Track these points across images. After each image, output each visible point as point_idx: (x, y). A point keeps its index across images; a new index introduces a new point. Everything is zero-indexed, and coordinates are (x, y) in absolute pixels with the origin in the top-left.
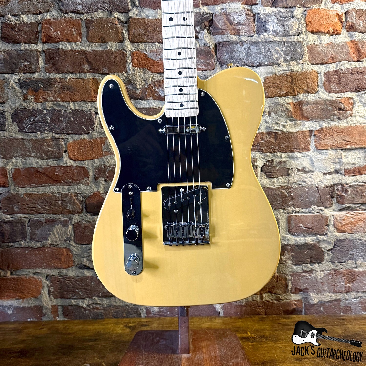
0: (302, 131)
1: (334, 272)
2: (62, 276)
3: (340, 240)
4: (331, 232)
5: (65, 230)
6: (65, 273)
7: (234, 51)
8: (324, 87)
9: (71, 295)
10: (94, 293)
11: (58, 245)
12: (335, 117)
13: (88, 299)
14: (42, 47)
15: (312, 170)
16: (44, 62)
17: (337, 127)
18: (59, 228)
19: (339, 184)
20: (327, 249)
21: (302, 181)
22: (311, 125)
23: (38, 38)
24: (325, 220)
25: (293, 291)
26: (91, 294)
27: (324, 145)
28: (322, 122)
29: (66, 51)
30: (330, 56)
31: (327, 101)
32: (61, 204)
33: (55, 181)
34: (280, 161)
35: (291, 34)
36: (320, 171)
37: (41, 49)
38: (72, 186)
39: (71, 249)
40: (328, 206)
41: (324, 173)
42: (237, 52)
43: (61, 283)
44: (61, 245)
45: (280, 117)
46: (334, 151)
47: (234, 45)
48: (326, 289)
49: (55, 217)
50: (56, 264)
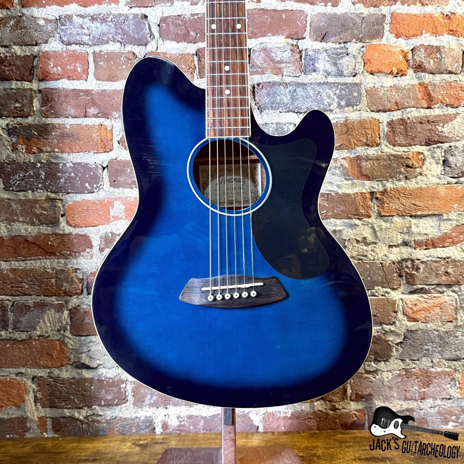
0: (361, 193)
1: (404, 373)
2: (53, 378)
3: (412, 331)
4: (400, 321)
5: (59, 317)
6: (57, 374)
7: (277, 94)
8: (388, 139)
9: (64, 404)
10: (94, 401)
11: (49, 336)
12: (401, 176)
13: (86, 408)
14: (38, 86)
15: (374, 241)
16: (40, 104)
17: (404, 188)
18: (51, 314)
19: (408, 259)
20: (396, 342)
21: (362, 256)
22: (372, 185)
23: (33, 74)
24: (391, 305)
25: (354, 397)
26: (90, 402)
27: (389, 210)
28: (385, 182)
29: (68, 91)
30: (394, 102)
31: (392, 156)
32: (54, 283)
33: (48, 253)
34: (335, 230)
35: (345, 75)
36: (385, 243)
37: (37, 89)
38: (70, 260)
39: (66, 342)
40: (395, 287)
41: (390, 245)
42: (280, 94)
43: (52, 386)
44: (54, 337)
45: (333, 174)
46: (401, 218)
47: (277, 87)
48: (395, 395)
49: (47, 300)
50: (46, 362)
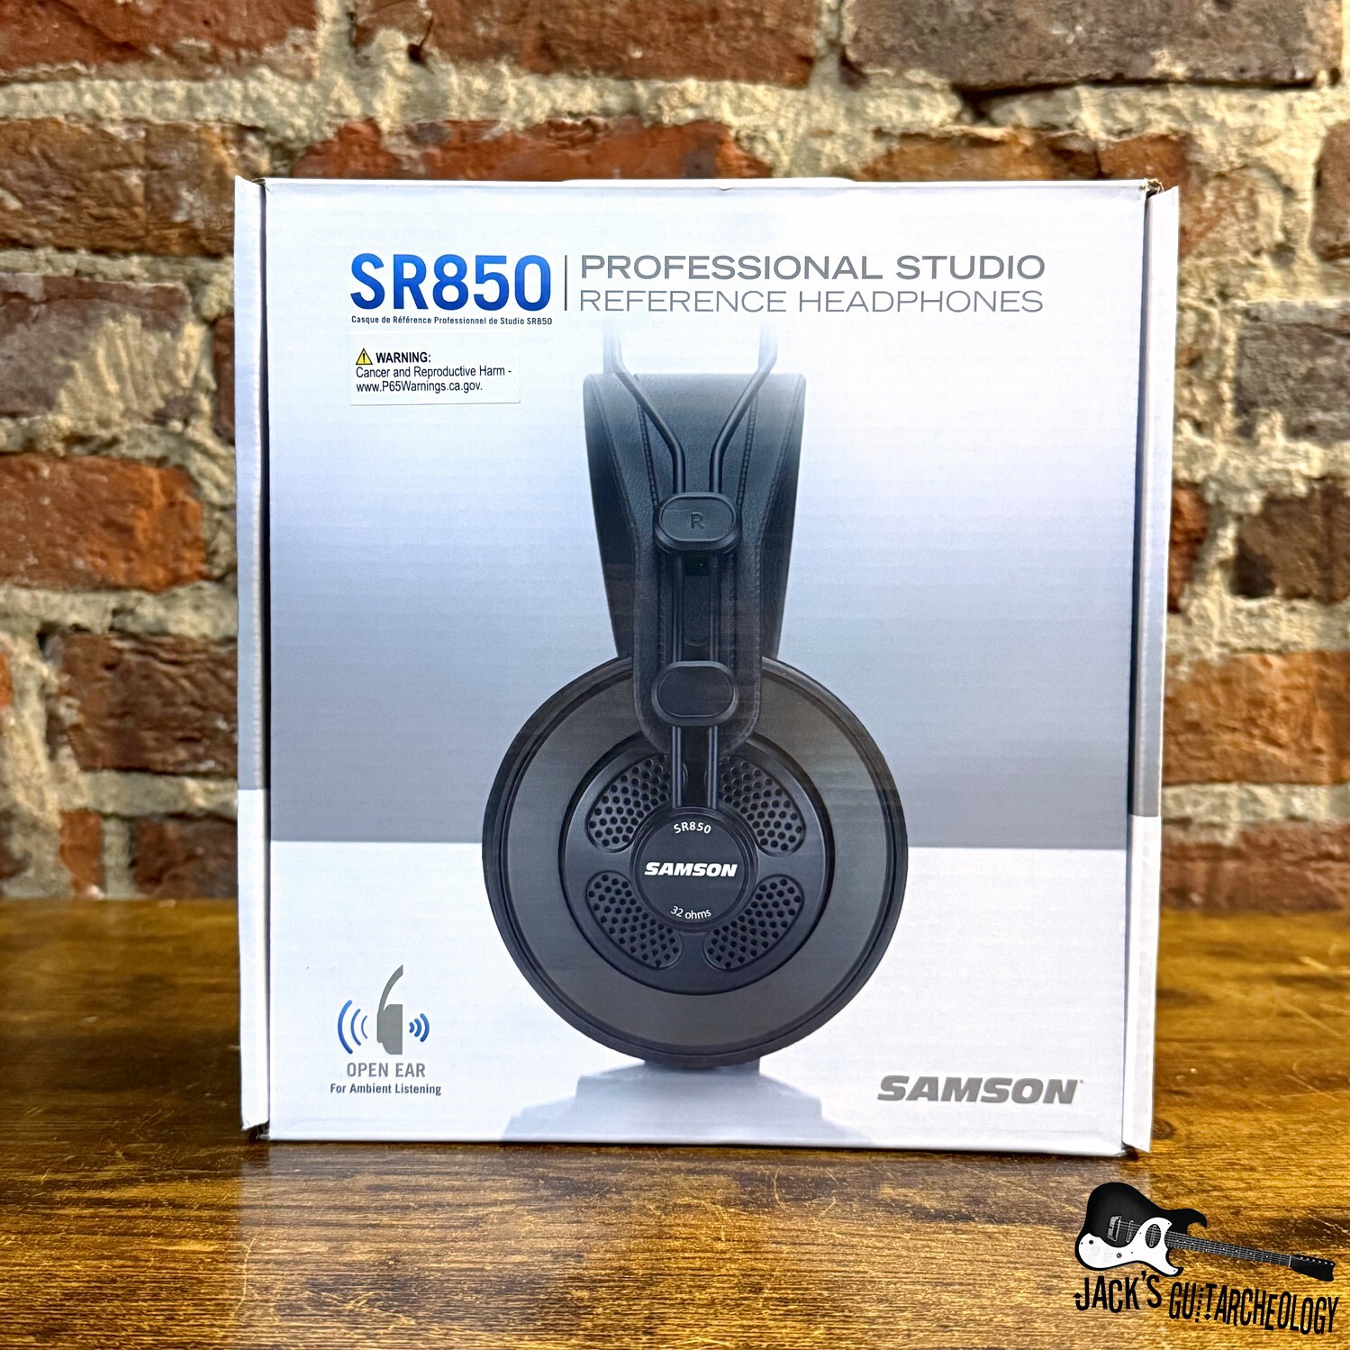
2: (133, 636)
5: (161, 352)
6: (151, 620)
9: (182, 753)
11: (115, 441)
18: (124, 337)
32: (139, 194)
33: (110, 45)
38: (211, 83)
39: (193, 470)
43: (129, 671)
44: (136, 446)
49: (106, 270)
50: (100, 562)
